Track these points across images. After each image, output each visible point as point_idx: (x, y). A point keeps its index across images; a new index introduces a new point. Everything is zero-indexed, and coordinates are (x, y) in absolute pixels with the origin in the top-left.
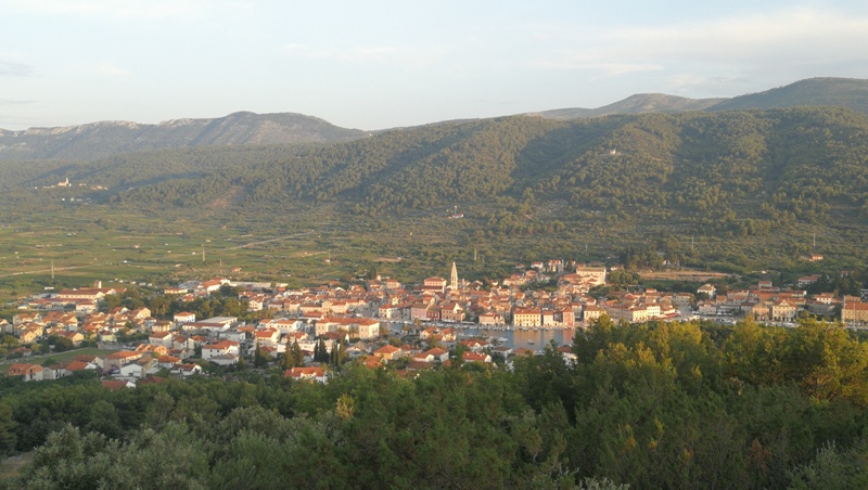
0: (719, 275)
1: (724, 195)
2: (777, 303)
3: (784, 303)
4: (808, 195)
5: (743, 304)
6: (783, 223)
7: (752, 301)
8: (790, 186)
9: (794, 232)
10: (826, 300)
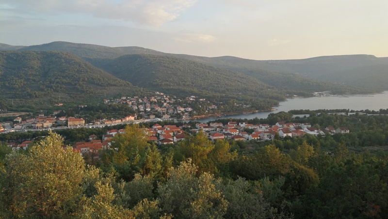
0: (23, 113)
1: (26, 83)
2: (45, 122)
3: (48, 122)
4: (57, 82)
5: (32, 124)
6: (48, 93)
7: (36, 122)
8: (51, 79)
9: (53, 96)
10: (63, 119)
